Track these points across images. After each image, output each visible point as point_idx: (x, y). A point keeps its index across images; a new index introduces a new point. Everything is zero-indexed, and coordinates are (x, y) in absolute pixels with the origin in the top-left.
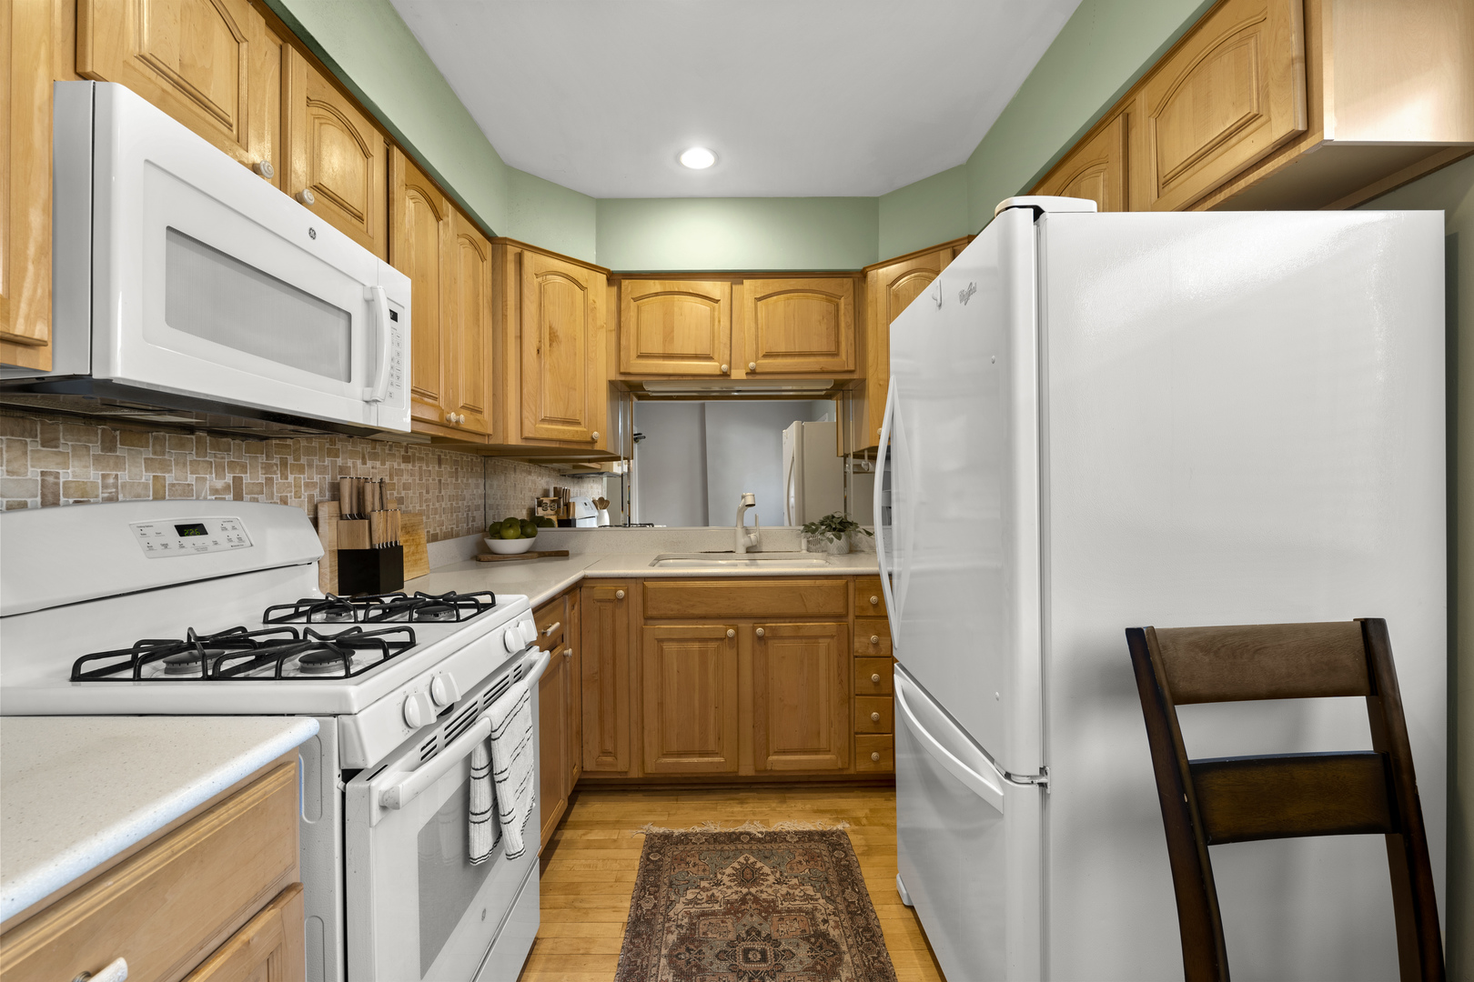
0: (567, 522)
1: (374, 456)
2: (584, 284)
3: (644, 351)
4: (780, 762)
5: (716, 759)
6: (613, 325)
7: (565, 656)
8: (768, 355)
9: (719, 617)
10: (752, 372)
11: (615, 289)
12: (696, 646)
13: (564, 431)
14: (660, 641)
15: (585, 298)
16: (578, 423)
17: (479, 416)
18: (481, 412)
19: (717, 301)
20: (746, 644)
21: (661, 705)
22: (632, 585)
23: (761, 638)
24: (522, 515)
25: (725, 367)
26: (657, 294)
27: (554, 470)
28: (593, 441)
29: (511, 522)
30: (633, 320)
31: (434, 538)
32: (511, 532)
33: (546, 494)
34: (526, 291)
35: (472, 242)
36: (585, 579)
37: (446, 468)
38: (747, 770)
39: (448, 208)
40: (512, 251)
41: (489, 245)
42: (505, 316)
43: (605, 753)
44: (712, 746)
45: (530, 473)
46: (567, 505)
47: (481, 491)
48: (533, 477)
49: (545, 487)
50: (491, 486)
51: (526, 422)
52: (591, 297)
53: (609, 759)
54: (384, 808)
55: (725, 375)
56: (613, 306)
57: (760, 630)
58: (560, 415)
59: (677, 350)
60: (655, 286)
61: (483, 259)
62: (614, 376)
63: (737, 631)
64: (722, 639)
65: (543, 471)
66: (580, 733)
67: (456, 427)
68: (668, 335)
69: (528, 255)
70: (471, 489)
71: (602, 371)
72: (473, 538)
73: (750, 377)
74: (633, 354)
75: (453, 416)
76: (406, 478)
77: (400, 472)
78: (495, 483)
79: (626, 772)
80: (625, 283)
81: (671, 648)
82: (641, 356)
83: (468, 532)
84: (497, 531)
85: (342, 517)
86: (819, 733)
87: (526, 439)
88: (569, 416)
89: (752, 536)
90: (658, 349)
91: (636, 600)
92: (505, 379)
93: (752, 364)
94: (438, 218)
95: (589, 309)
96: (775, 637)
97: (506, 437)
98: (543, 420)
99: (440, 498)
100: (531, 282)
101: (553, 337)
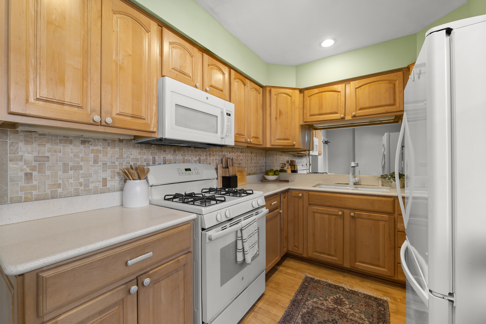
0: (294, 171)
1: (233, 152)
2: (291, 95)
3: (312, 113)
4: (361, 266)
5: (334, 258)
6: (301, 106)
7: (280, 213)
8: (361, 109)
9: (336, 207)
10: (354, 116)
11: (302, 94)
12: (327, 216)
13: (284, 142)
14: (314, 212)
15: (291, 99)
16: (289, 140)
17: (258, 139)
18: (259, 138)
19: (339, 92)
20: (347, 219)
21: (314, 234)
22: (305, 193)
23: (353, 217)
24: (279, 169)
25: (342, 116)
26: (317, 93)
27: (291, 154)
28: (294, 145)
29: (271, 170)
30: (308, 104)
31: (250, 174)
32: (271, 173)
33: (288, 162)
34: (272, 100)
35: (256, 89)
36: (289, 189)
37: (253, 155)
38: (347, 265)
39: (248, 81)
40: (268, 89)
41: (261, 89)
42: (266, 109)
43: (295, 246)
44: (332, 252)
45: (282, 155)
46: (294, 166)
47: (264, 161)
48: (283, 157)
49: (288, 160)
50: (268, 160)
51: (272, 140)
52: (293, 99)
53: (297, 249)
54: (209, 239)
55: (343, 118)
56: (302, 100)
57: (352, 214)
58: (283, 137)
59: (324, 112)
60: (316, 91)
61: (259, 93)
62: (302, 123)
63: (343, 213)
64: (337, 215)
65: (287, 155)
66: (287, 238)
67: (250, 143)
68: (321, 106)
69: (273, 89)
70: (262, 160)
71: (297, 122)
72: (261, 175)
73: (353, 118)
74: (308, 115)
75: (249, 140)
76: (241, 157)
77: (240, 156)
78: (269, 159)
79: (302, 254)
80: (306, 92)
81: (318, 216)
82: (311, 115)
83: (260, 173)
84: (267, 173)
85: (223, 168)
86: (379, 259)
87: (272, 145)
88: (286, 137)
89: (356, 179)
90: (317, 112)
91: (306, 197)
92: (266, 128)
93: (354, 113)
94: (245, 85)
95: (293, 103)
96: (359, 218)
97: (266, 145)
98: (277, 139)
99: (251, 163)
100: (274, 97)
101: (281, 113)
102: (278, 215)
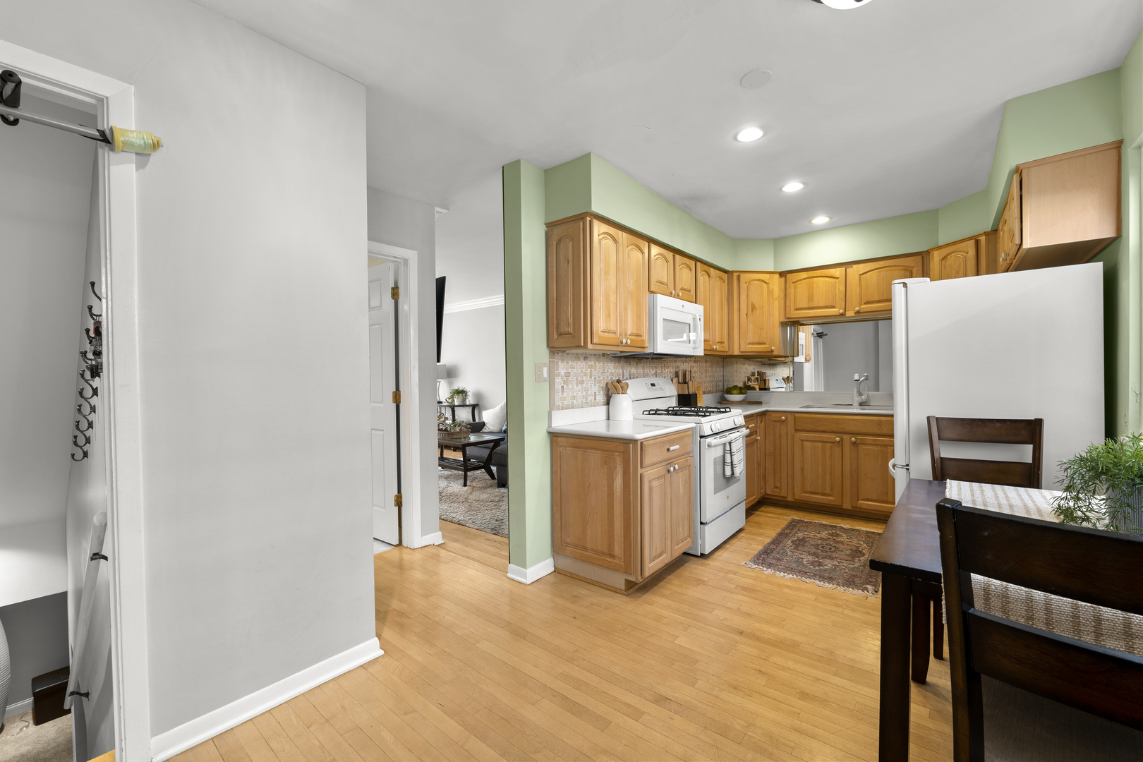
0: (765, 388)
1: (686, 362)
2: (767, 282)
3: (798, 307)
4: (865, 504)
5: (830, 498)
6: (783, 295)
7: (757, 440)
8: (867, 303)
9: (832, 432)
10: (858, 312)
11: (783, 279)
12: (820, 445)
13: (758, 348)
14: (802, 441)
15: (768, 287)
16: (765, 344)
17: (723, 345)
18: (723, 343)
19: (837, 278)
20: (847, 446)
21: (802, 469)
22: (789, 415)
23: (854, 443)
24: (741, 385)
25: (841, 311)
26: (805, 279)
27: (758, 361)
28: (772, 351)
29: (735, 387)
30: (793, 292)
31: (704, 393)
32: (735, 391)
33: (753, 374)
34: (741, 291)
35: (721, 278)
36: (767, 411)
37: (708, 364)
38: (847, 505)
39: (712, 271)
40: (735, 275)
41: (726, 275)
42: (733, 302)
43: (776, 487)
44: (828, 491)
45: (744, 364)
46: (765, 381)
47: (722, 373)
48: (746, 366)
49: (753, 371)
50: (726, 371)
51: (742, 345)
52: (771, 287)
53: (778, 490)
54: (708, 446)
55: (842, 315)
56: (783, 287)
57: (853, 439)
58: (757, 341)
59: (816, 305)
60: (804, 275)
61: (724, 282)
62: (783, 319)
63: (842, 439)
64: (833, 442)
65: (751, 363)
66: (765, 477)
67: (716, 350)
68: (811, 298)
69: (742, 275)
70: (717, 372)
71: (777, 317)
72: (721, 393)
73: (857, 315)
74: (792, 308)
75: (715, 347)
76: (695, 369)
77: (692, 367)
78: (728, 369)
79: (786, 497)
80: (788, 276)
81: (807, 444)
82: (796, 309)
83: (717, 392)
84: (729, 391)
85: (679, 383)
86: (887, 493)
87: (742, 352)
88: (760, 341)
89: (863, 397)
90: (806, 306)
91: (791, 422)
92: (733, 328)
93: (857, 308)
94: (709, 276)
95: (770, 292)
96: (862, 444)
97: (733, 352)
98: (749, 344)
99: (706, 377)
100: (743, 286)
101: (753, 308)
102: (754, 442)
